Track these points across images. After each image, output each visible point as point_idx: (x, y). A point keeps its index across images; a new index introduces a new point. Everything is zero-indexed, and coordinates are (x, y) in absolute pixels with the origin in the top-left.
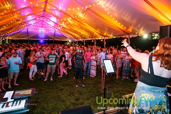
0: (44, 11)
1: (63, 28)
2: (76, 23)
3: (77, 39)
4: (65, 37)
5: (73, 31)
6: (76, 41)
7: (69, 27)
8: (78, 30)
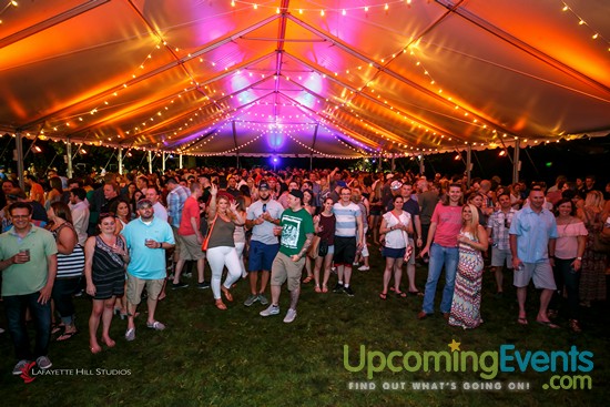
0: (280, 51)
1: (344, 110)
2: (393, 87)
3: (393, 151)
4: (350, 144)
5: (380, 119)
6: (390, 160)
7: (364, 107)
8: (397, 115)
